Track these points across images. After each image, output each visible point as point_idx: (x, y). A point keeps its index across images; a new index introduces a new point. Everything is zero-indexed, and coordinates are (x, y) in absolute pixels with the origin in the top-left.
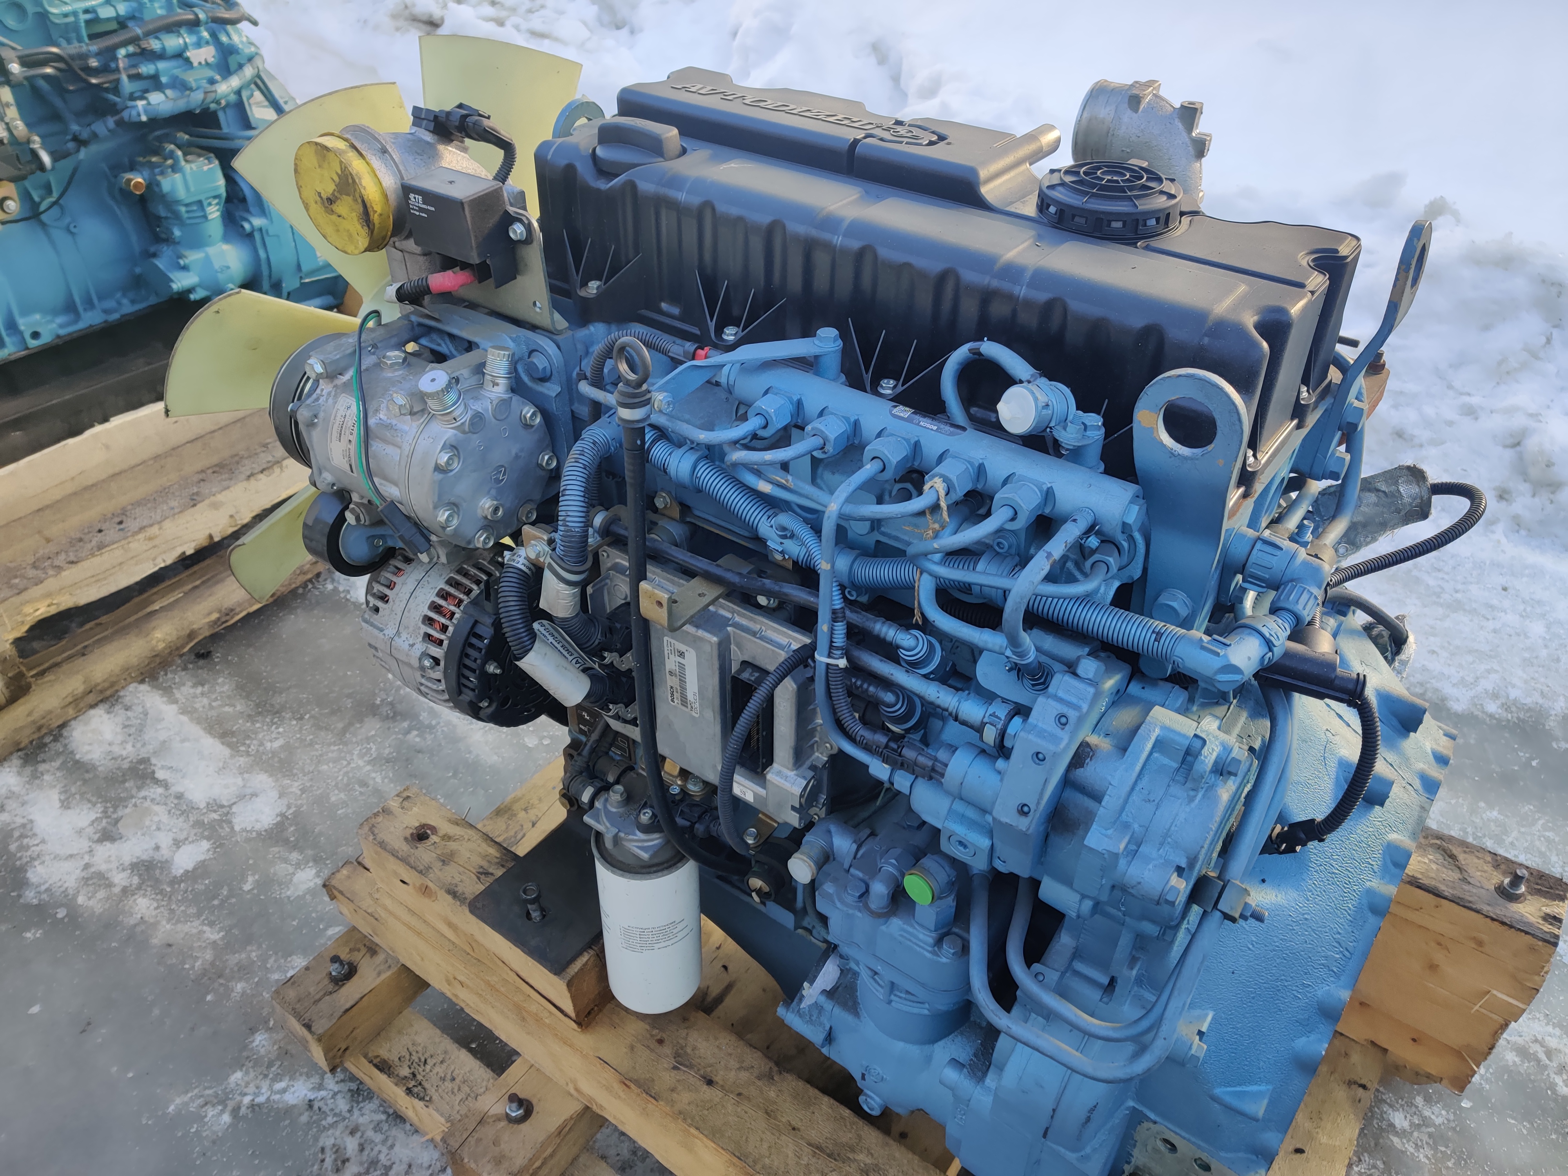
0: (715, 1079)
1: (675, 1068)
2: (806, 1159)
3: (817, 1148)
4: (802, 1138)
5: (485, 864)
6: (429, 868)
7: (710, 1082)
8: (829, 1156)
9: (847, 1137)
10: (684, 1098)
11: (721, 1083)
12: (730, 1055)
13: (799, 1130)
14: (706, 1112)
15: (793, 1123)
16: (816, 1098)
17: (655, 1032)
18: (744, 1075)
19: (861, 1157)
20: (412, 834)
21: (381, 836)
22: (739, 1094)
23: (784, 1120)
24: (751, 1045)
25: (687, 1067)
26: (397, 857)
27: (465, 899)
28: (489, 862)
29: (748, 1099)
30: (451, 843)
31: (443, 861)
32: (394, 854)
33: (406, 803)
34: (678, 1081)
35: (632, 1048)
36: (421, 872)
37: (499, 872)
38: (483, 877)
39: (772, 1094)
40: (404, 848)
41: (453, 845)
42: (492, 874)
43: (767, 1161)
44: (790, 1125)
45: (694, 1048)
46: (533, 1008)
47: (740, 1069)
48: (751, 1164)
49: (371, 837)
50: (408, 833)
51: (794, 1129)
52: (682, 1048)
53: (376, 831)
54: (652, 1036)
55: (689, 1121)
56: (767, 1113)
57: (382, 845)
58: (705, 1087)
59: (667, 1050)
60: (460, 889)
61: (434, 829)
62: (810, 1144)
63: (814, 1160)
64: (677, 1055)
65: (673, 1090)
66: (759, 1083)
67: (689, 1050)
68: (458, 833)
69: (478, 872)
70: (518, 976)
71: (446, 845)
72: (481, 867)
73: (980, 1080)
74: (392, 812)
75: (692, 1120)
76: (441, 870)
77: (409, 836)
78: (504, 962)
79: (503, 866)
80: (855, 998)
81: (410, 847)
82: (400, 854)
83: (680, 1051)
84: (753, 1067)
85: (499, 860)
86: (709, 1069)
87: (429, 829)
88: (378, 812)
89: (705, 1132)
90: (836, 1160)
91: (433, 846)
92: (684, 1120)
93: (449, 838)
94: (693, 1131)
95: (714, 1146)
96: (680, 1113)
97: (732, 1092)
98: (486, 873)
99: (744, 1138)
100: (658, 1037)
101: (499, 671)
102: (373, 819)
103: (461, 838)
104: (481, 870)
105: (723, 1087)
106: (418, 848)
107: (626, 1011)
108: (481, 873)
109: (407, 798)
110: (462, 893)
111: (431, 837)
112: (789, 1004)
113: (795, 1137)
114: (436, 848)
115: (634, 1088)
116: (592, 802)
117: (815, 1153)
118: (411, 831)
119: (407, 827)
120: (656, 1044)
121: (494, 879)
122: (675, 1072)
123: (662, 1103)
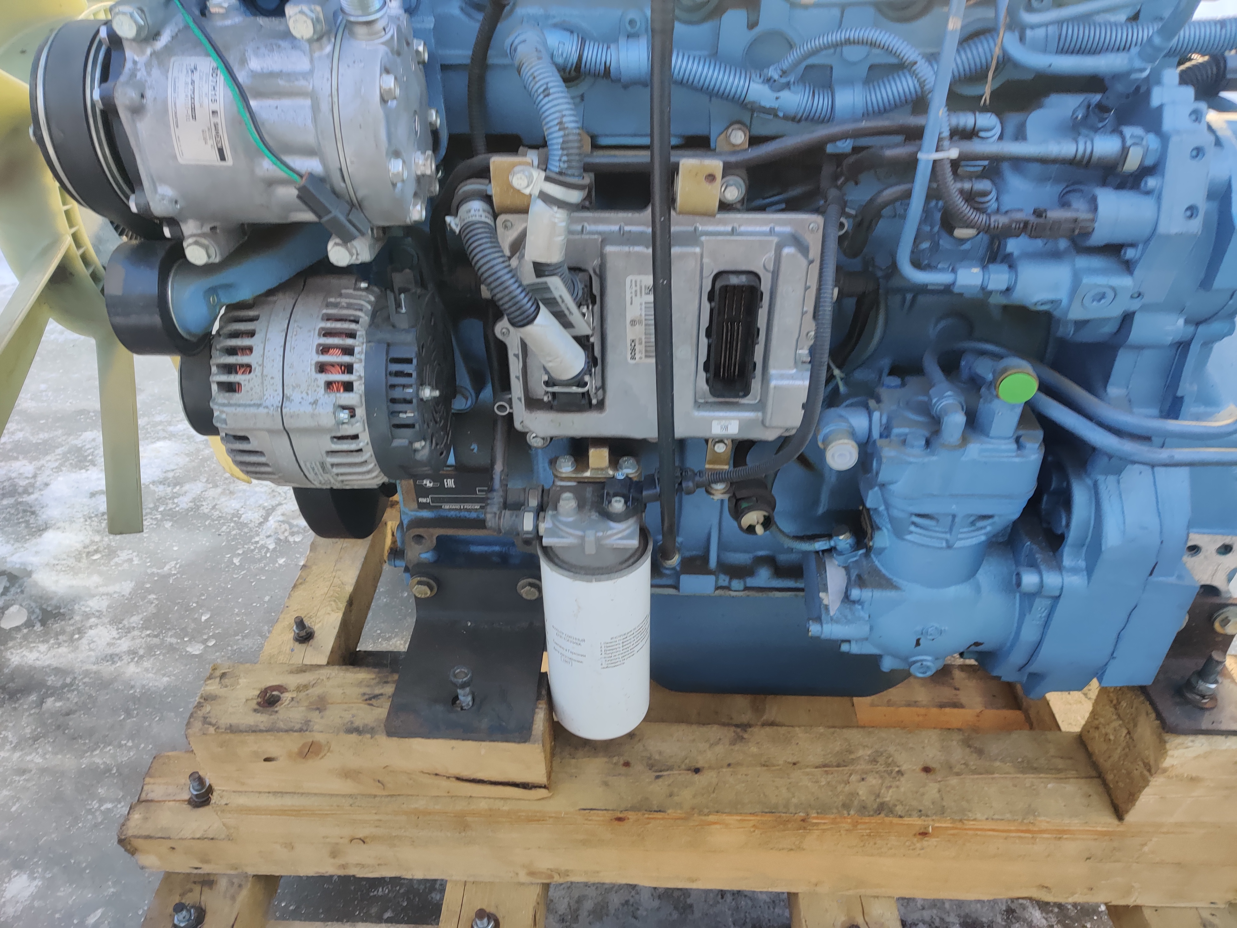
0: (698, 766)
1: (658, 777)
2: (823, 779)
3: (825, 766)
4: (808, 766)
5: (367, 690)
6: (307, 722)
7: (697, 771)
8: (838, 766)
9: (837, 746)
10: (686, 796)
11: (706, 766)
12: (694, 740)
13: (798, 762)
14: (714, 795)
15: (790, 760)
16: (789, 732)
17: (615, 759)
18: (720, 749)
19: (861, 753)
20: (259, 704)
21: (225, 721)
22: (729, 765)
23: (781, 762)
24: (704, 724)
25: (668, 770)
26: (261, 731)
27: (373, 728)
28: (368, 686)
29: (739, 764)
30: (310, 691)
31: (318, 709)
32: (254, 730)
33: (226, 681)
34: (669, 785)
35: (606, 784)
36: (301, 730)
37: (389, 689)
38: (373, 701)
39: (754, 749)
40: (262, 719)
41: (315, 692)
42: (382, 695)
43: (795, 800)
44: (789, 763)
45: (660, 753)
46: (483, 805)
47: (711, 745)
48: (784, 811)
49: (212, 730)
50: (253, 704)
51: (794, 764)
52: (650, 758)
53: (214, 721)
54: (615, 764)
55: (706, 811)
56: (764, 765)
57: (232, 729)
58: (696, 776)
59: (638, 767)
60: (358, 723)
61: (281, 689)
62: (817, 767)
63: (830, 777)
64: (651, 767)
65: (671, 795)
66: (736, 747)
67: (657, 757)
68: (311, 679)
69: (366, 700)
70: (458, 779)
71: (307, 695)
72: (364, 694)
73: (1059, 567)
74: (216, 696)
75: (707, 808)
76: (322, 717)
77: (257, 707)
78: (436, 775)
79: (386, 682)
80: (883, 577)
81: (267, 716)
82: (262, 727)
83: (650, 762)
84: (720, 739)
85: (377, 680)
86: (687, 761)
87: (274, 690)
88: (199, 703)
89: (727, 811)
90: (845, 766)
91: (293, 702)
92: (700, 813)
93: (306, 687)
94: (711, 818)
95: (739, 818)
96: (693, 809)
97: (722, 767)
98: (376, 697)
99: (762, 795)
100: (622, 762)
101: (437, 393)
102: (199, 712)
103: (319, 681)
104: (367, 697)
105: (711, 768)
106: (277, 712)
107: (574, 758)
108: (371, 699)
109: (223, 675)
110: (365, 726)
111: (282, 696)
112: (818, 619)
113: (800, 769)
114: (298, 702)
115: (632, 816)
116: (536, 527)
117: (826, 771)
118: (255, 702)
119: (247, 700)
120: (624, 768)
121: (389, 697)
122: (661, 780)
123: (669, 811)
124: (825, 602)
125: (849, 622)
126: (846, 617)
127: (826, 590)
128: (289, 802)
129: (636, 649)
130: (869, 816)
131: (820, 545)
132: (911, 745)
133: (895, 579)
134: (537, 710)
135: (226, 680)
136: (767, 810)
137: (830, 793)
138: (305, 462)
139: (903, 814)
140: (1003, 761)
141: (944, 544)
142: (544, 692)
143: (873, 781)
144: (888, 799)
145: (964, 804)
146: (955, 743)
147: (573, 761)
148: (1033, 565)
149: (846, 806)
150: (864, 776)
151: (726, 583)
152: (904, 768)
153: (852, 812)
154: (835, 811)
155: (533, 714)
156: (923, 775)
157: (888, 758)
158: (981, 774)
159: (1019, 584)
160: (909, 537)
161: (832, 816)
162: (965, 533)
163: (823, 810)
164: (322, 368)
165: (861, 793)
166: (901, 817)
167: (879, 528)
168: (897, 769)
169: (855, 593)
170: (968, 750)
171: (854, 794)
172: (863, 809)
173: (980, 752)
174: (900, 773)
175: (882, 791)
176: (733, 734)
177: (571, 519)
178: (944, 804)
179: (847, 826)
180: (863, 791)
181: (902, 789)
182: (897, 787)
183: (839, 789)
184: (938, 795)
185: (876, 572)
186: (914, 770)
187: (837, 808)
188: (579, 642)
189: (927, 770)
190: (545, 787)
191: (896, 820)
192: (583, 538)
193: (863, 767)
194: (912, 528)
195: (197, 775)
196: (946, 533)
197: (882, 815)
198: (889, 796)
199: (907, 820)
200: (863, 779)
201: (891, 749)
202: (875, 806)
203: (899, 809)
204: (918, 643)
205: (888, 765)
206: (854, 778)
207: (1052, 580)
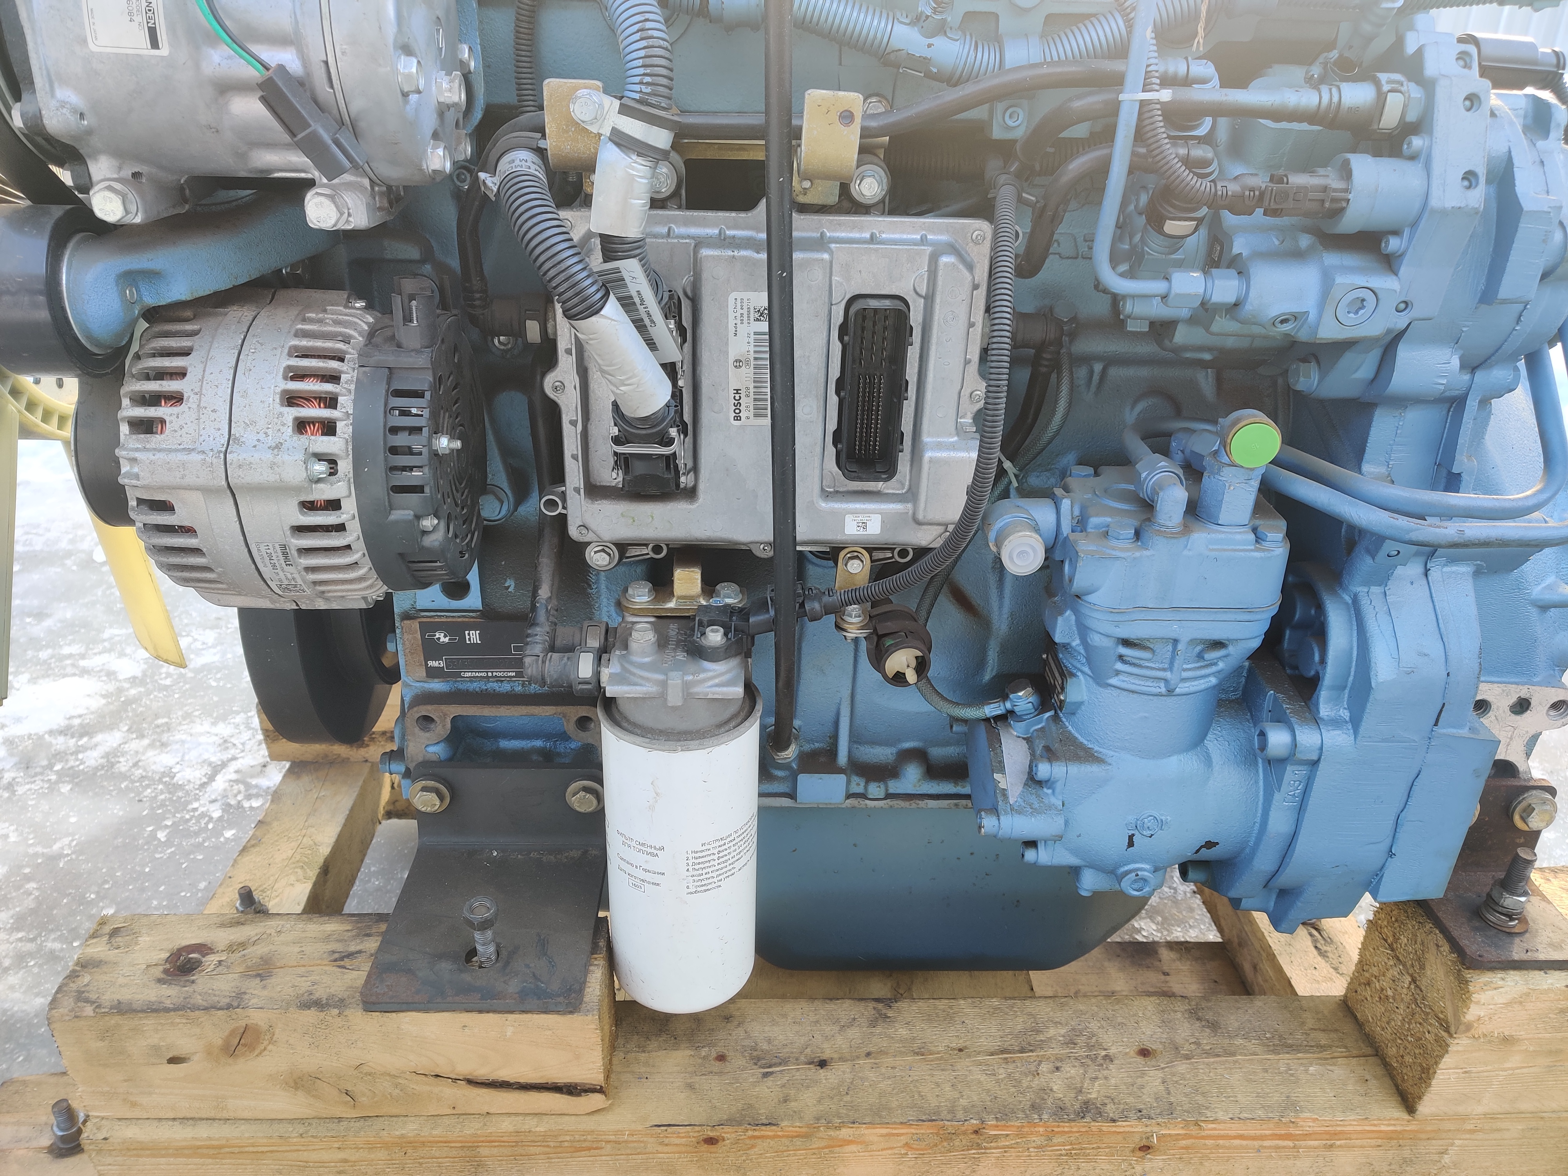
0: (825, 1056)
1: (766, 1075)
2: (1002, 1071)
3: (1003, 1052)
4: (979, 1053)
5: (339, 947)
6: (240, 995)
7: (823, 1064)
8: (1022, 1051)
9: (1019, 1023)
10: (808, 1100)
11: (836, 1056)
12: (817, 1022)
13: (966, 1047)
14: (847, 1098)
15: (953, 1045)
16: (951, 1007)
17: (704, 1052)
18: (854, 1033)
19: (1052, 1032)
20: (166, 971)
21: (109, 997)
22: (868, 1054)
23: (941, 1048)
24: (831, 999)
25: (780, 1064)
26: (167, 1010)
27: (342, 1000)
28: (341, 941)
29: (882, 1052)
30: (250, 950)
31: (258, 975)
32: (155, 1009)
34: (783, 1086)
35: (691, 1087)
36: (229, 1007)
37: (372, 944)
38: (347, 962)
39: (903, 1032)
40: (170, 992)
41: (257, 951)
42: (360, 952)
43: (963, 1102)
44: (953, 1049)
45: (769, 1041)
46: (507, 1125)
47: (842, 1028)
48: (949, 1117)
49: (89, 1010)
50: (158, 972)
51: (960, 1050)
52: (754, 1049)
53: (93, 996)
54: (704, 1058)
55: (837, 1122)
56: (917, 1054)
57: (122, 1009)
58: (821, 1071)
59: (737, 1061)
60: (320, 993)
61: (204, 949)
62: (992, 1054)
63: (1011, 1067)
64: (756, 1060)
65: (786, 1100)
66: (878, 1030)
67: (765, 1046)
68: (253, 933)
69: (335, 960)
70: (471, 1082)
71: (244, 956)
72: (334, 952)
73: (1316, 721)
74: (101, 961)
75: (839, 1117)
76: (264, 987)
77: (163, 976)
78: (437, 1076)
79: (368, 935)
80: (1081, 746)
81: (177, 988)
82: (168, 1003)
83: (755, 1053)
84: (854, 1019)
85: (354, 933)
86: (808, 1051)
87: (193, 952)
88: (74, 971)
89: (867, 1120)
90: (1031, 1051)
91: (220, 968)
92: (829, 1126)
93: (243, 945)
94: (845, 1133)
95: (884, 1131)
96: (818, 1119)
97: (858, 1057)
98: (350, 955)
99: (916, 1096)
100: (714, 1054)
101: (458, 444)
102: (71, 985)
103: (265, 936)
104: (337, 956)
105: (842, 1059)
106: (193, 982)
107: (644, 1052)
108: (342, 959)
109: (115, 932)
110: (331, 997)
111: (204, 960)
112: (994, 811)
113: (969, 1056)
114: (228, 967)
115: (728, 1134)
116: (597, 674)
117: (1006, 1059)
118: (161, 968)
119: (148, 966)
120: (718, 1063)
121: (372, 955)
122: (771, 1078)
123: (784, 1124)
124: (1002, 785)
125: (1035, 812)
126: (1031, 805)
127: (1002, 770)
128: (203, 1132)
129: (738, 865)
130: (1070, 1120)
131: (992, 709)
132: (1120, 1020)
133: (1096, 748)
134: (591, 968)
135: (119, 939)
136: (924, 1118)
137: (1013, 1090)
138: (258, 544)
139: (1116, 1118)
140: (1246, 1037)
141: (1163, 690)
142: (602, 943)
143: (1071, 1071)
144: (1093, 1096)
145: (1200, 1099)
146: (1179, 1015)
147: (643, 1056)
148: (1280, 719)
149: (1035, 1107)
150: (1059, 1064)
151: (860, 789)
152: (1113, 1051)
153: (1045, 1116)
154: (1021, 1115)
155: (586, 972)
156: (1140, 1060)
157: (1090, 1038)
158: (1218, 1056)
159: (1263, 747)
160: (1113, 681)
161: (1017, 1124)
162: (1190, 670)
163: (1004, 1114)
164: (291, 399)
165: (1055, 1088)
166: (1114, 1121)
167: (1073, 675)
168: (1104, 1053)
169: (1044, 770)
170: (1198, 1024)
171: (1046, 1090)
172: (1060, 1111)
173: (1214, 1026)
174: (1108, 1058)
175: (1086, 1085)
176: (873, 1012)
177: (647, 660)
178: (1172, 1099)
179: (1039, 1140)
180: (1058, 1085)
181: (1113, 1081)
182: (1106, 1078)
183: (1025, 1084)
184: (1162, 1088)
185: (1069, 740)
186: (1126, 1054)
187: (1023, 1111)
188: (654, 851)
189: (1144, 1053)
190: (601, 1091)
191: (1106, 1127)
192: (664, 684)
193: (1056, 1051)
194: (1119, 666)
195: (65, 1104)
196: (1164, 670)
197: (1088, 1119)
198: (1094, 1092)
199: (1123, 1126)
200: (1057, 1069)
201: (1094, 1026)
202: (1077, 1106)
203: (1110, 1109)
204: (1131, 844)
205: (1090, 1047)
206: (1044, 1067)
207: (1308, 738)
